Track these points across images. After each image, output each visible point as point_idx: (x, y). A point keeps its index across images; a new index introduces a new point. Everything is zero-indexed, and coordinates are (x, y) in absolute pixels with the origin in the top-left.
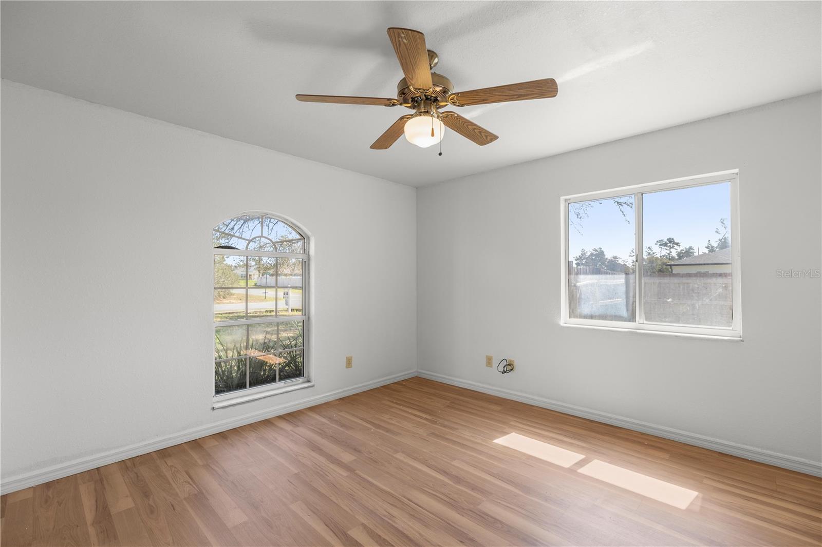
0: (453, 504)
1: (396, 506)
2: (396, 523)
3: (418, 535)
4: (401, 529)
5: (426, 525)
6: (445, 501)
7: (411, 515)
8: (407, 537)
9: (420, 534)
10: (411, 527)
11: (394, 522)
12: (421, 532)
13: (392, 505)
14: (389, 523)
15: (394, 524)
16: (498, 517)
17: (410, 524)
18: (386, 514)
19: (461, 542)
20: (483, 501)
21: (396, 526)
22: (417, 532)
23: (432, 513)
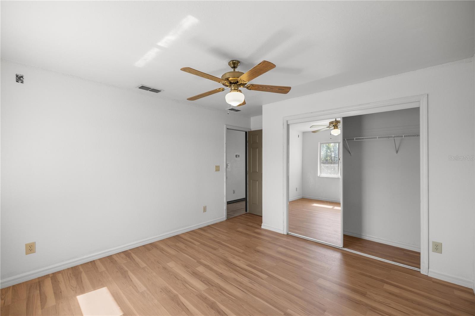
0: (220, 289)
1: (250, 288)
2: (248, 280)
3: (238, 275)
4: (246, 278)
5: (235, 279)
6: (224, 291)
7: (242, 284)
8: (243, 275)
9: (237, 276)
10: (241, 278)
11: (250, 281)
12: (237, 277)
13: (252, 289)
14: (252, 280)
15: (249, 280)
16: (201, 283)
17: (242, 280)
18: (254, 284)
19: (221, 274)
20: (204, 291)
21: (248, 279)
22: (239, 277)
23: (232, 284)
